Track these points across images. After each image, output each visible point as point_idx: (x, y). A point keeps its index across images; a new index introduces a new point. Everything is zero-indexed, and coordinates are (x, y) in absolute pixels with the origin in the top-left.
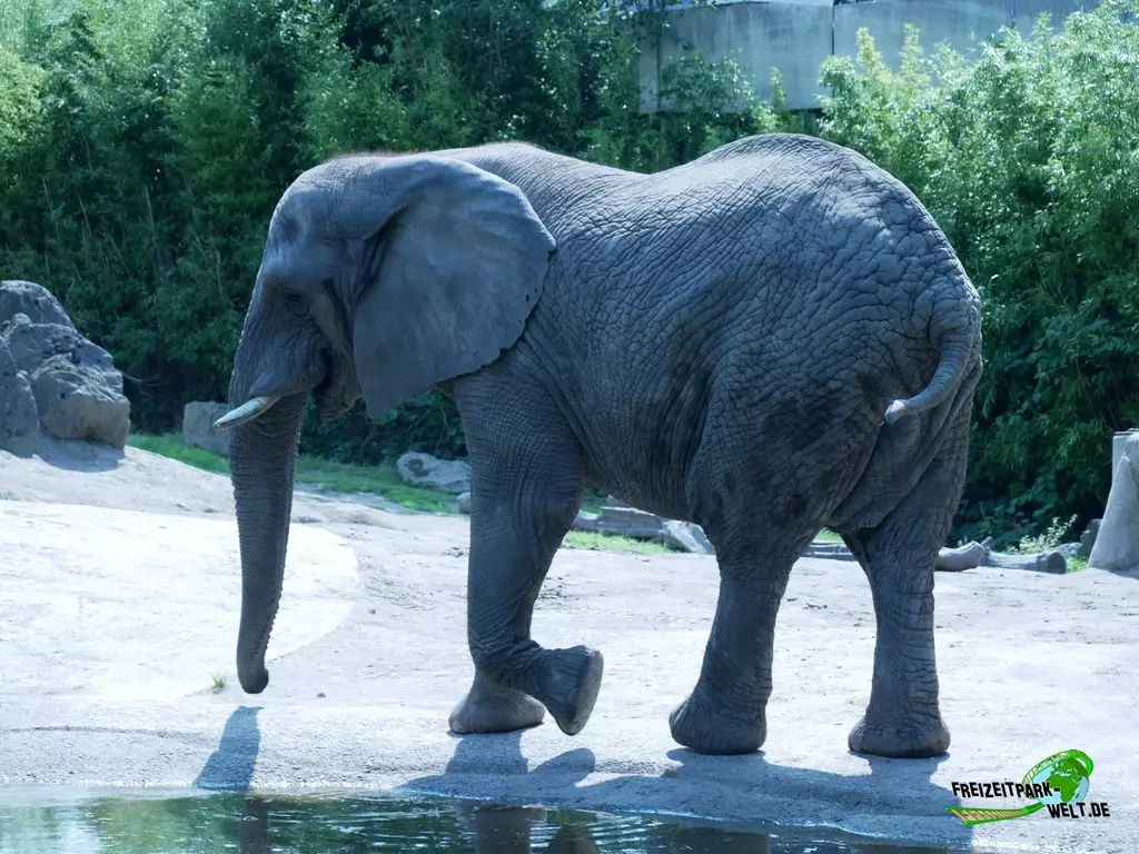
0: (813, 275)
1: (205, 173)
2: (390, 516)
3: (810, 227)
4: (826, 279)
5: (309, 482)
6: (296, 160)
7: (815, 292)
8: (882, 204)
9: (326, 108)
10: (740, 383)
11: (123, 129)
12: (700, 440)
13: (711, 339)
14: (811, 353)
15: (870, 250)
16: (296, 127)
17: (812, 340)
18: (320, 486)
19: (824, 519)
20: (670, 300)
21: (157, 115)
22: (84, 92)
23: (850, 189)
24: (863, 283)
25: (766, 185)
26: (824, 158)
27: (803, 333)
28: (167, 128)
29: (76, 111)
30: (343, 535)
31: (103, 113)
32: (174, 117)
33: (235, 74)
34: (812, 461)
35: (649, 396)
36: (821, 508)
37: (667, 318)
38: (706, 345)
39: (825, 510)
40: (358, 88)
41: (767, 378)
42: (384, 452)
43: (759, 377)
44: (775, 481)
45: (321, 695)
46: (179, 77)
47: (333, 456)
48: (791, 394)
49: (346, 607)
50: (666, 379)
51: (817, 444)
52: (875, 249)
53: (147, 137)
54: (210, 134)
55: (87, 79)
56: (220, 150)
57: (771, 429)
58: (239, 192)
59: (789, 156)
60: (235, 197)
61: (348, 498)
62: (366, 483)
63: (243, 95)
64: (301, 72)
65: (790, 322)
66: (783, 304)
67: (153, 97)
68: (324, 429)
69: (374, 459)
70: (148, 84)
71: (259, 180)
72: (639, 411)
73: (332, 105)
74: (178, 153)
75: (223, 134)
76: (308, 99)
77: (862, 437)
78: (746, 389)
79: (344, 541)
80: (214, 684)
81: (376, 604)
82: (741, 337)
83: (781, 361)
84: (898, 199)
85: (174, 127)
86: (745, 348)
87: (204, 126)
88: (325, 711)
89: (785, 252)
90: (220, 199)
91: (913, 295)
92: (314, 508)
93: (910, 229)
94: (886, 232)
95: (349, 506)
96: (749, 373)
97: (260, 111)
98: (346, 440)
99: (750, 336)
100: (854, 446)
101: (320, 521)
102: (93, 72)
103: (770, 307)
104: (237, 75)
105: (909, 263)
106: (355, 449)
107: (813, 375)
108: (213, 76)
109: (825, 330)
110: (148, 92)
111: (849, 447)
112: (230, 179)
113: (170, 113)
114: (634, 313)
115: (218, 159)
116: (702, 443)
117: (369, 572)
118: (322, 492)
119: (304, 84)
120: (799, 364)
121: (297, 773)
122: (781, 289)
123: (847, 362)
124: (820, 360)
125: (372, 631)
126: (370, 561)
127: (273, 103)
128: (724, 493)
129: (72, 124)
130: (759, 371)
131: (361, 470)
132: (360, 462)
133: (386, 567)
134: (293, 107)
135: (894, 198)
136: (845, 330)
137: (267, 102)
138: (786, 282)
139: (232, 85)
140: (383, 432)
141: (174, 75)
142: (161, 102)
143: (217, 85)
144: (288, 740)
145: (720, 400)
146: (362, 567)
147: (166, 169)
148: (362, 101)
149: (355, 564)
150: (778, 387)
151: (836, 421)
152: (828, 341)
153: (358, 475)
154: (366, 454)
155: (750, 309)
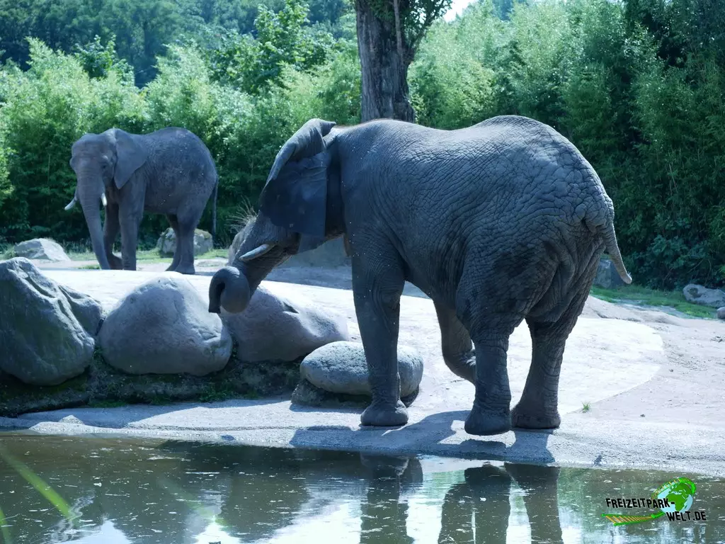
0: (521, 190)
1: (580, 128)
2: (679, 319)
3: (521, 165)
4: (527, 193)
5: (633, 299)
6: (631, 121)
7: (521, 199)
8: (560, 154)
9: (648, 92)
10: (483, 243)
11: (536, 104)
12: (462, 272)
13: (468, 221)
14: (518, 230)
15: (551, 179)
16: (631, 103)
17: (519, 223)
18: (640, 302)
19: (526, 311)
20: (448, 198)
21: (554, 95)
22: (515, 83)
23: (544, 146)
24: (547, 196)
25: (501, 142)
26: (534, 129)
27: (514, 219)
28: (560, 103)
29: (510, 93)
30: (654, 328)
31: (525, 95)
32: (564, 97)
33: (598, 74)
34: (519, 283)
35: (436, 245)
36: (524, 306)
37: (447, 207)
38: (465, 223)
39: (526, 307)
40: (667, 81)
41: (496, 241)
42: (676, 283)
43: (492, 241)
44: (499, 293)
45: (643, 416)
46: (568, 75)
47: (647, 285)
48: (508, 250)
49: (656, 368)
50: (444, 237)
51: (521, 275)
52: (554, 178)
53: (549, 108)
54: (583, 107)
55: (517, 76)
56: (589, 116)
57: (498, 267)
58: (598, 138)
59: (516, 127)
60: (597, 141)
61: (656, 308)
62: (665, 300)
63: (602, 85)
64: (635, 73)
65: (508, 213)
66: (504, 204)
67: (553, 86)
68: (642, 270)
69: (670, 287)
70: (550, 79)
71: (609, 132)
72: (432, 252)
73: (653, 90)
74: (565, 117)
75: (591, 107)
76: (638, 87)
77: (546, 273)
78: (486, 247)
79: (655, 331)
80: (583, 407)
81: (673, 366)
82: (484, 220)
83: (503, 233)
84: (569, 152)
85: (563, 102)
86: (485, 226)
87: (580, 102)
88: (645, 424)
89: (507, 178)
90: (588, 142)
91: (575, 205)
92: (636, 313)
93: (574, 168)
94: (562, 169)
95: (656, 313)
96: (487, 239)
97: (612, 94)
98: (655, 276)
99: (488, 220)
100: (541, 277)
101: (640, 321)
102: (520, 72)
103: (499, 205)
104: (599, 74)
105: (572, 187)
106: (659, 281)
107: (519, 241)
108: (586, 75)
109: (526, 219)
110: (550, 84)
111: (539, 277)
112: (594, 132)
113: (561, 95)
114: (432, 203)
115: (587, 120)
116: (463, 275)
117: (670, 349)
118: (641, 305)
119: (637, 79)
120: (512, 235)
121: (629, 458)
122: (504, 196)
123: (537, 235)
124: (524, 233)
125: (670, 381)
126: (670, 343)
127: (618, 90)
128: (471, 299)
129: (508, 100)
130: (491, 238)
131: (662, 294)
132: (662, 289)
133: (679, 347)
134: (630, 91)
135: (567, 151)
136: (537, 219)
137: (616, 90)
138: (507, 193)
139: (596, 80)
140: (675, 273)
141: (564, 74)
142: (557, 89)
143: (588, 80)
144: (624, 440)
145: (474, 252)
146: (666, 346)
147: (559, 126)
148: (668, 88)
149: (662, 343)
150: (502, 246)
151: (532, 263)
152: (528, 224)
153: (661, 296)
154: (665, 285)
155: (489, 206)
